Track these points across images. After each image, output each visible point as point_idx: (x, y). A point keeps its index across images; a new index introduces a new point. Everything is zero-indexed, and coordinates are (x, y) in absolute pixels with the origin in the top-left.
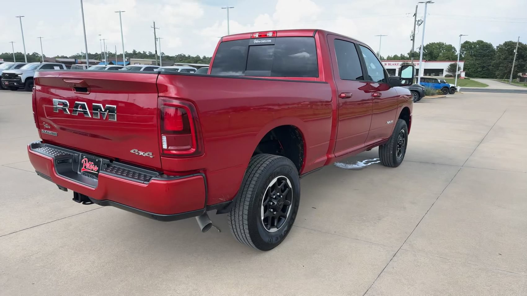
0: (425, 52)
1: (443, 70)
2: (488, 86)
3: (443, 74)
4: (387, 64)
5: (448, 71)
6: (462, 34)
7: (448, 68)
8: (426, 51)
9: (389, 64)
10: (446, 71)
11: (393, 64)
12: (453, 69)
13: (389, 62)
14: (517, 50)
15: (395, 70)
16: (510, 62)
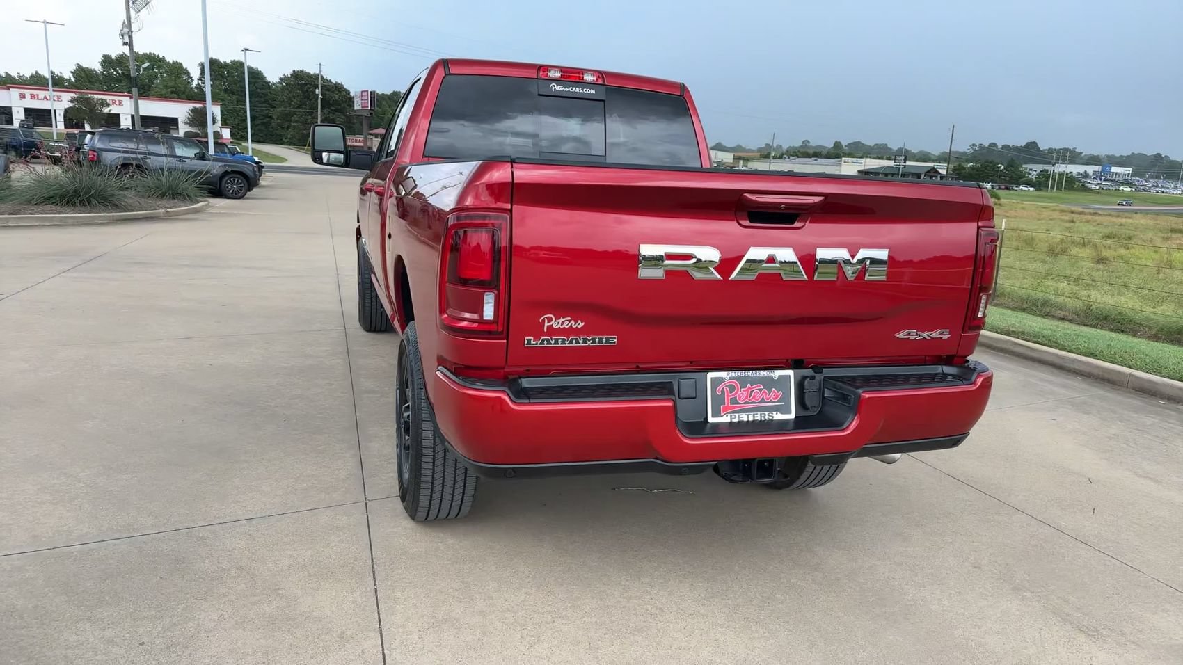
0: (117, 72)
1: (176, 119)
2: (285, 160)
3: (177, 129)
4: (28, 96)
5: (189, 124)
6: (248, 48)
7: (188, 115)
8: (120, 71)
9: (33, 97)
10: (185, 123)
11: (45, 98)
12: (199, 118)
13: (35, 92)
14: (320, 88)
16: (311, 114)
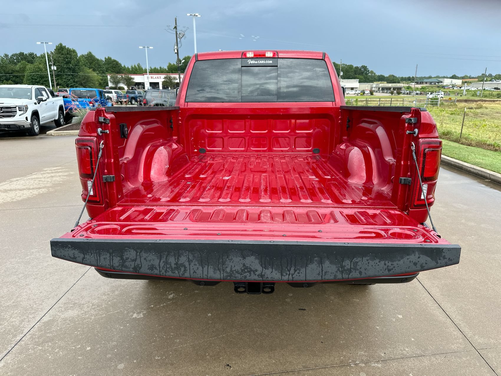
4: (150, 77)
11: (156, 78)
15: (158, 83)
